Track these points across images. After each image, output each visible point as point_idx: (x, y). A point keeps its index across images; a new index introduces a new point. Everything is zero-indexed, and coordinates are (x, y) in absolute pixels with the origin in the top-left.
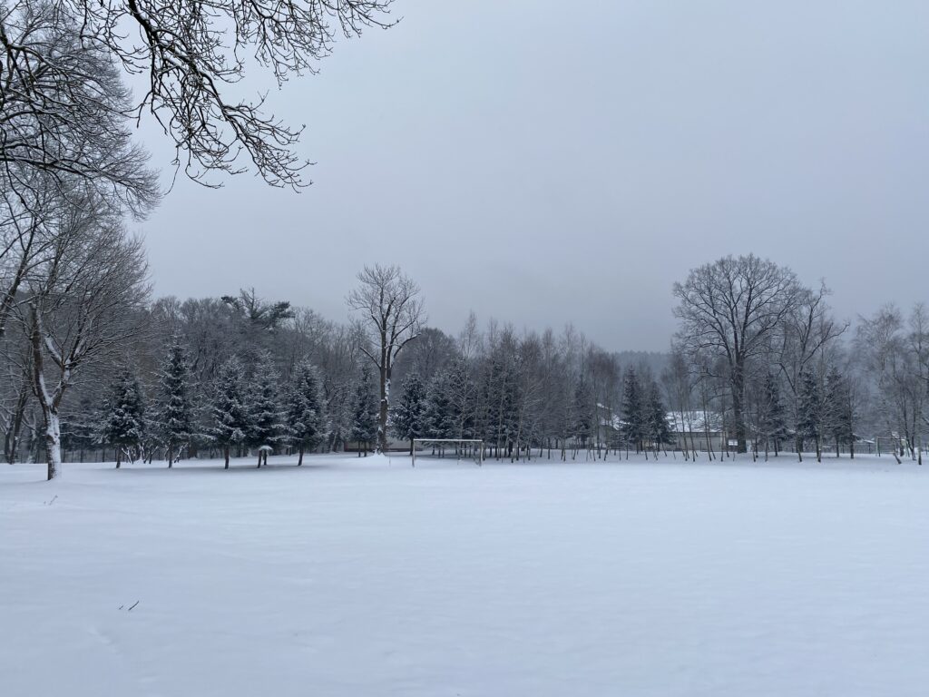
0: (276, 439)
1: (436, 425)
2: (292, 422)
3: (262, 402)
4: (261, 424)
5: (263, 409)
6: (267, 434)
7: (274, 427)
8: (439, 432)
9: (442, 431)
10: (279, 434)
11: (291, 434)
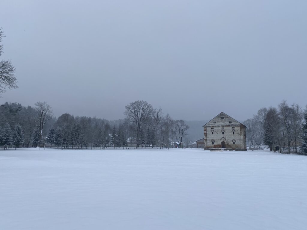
0: (9, 143)
1: (56, 140)
2: (13, 139)
3: (6, 134)
4: (5, 140)
5: (6, 136)
6: (7, 142)
7: (8, 140)
8: (56, 142)
9: (57, 142)
10: (9, 142)
11: (13, 142)
